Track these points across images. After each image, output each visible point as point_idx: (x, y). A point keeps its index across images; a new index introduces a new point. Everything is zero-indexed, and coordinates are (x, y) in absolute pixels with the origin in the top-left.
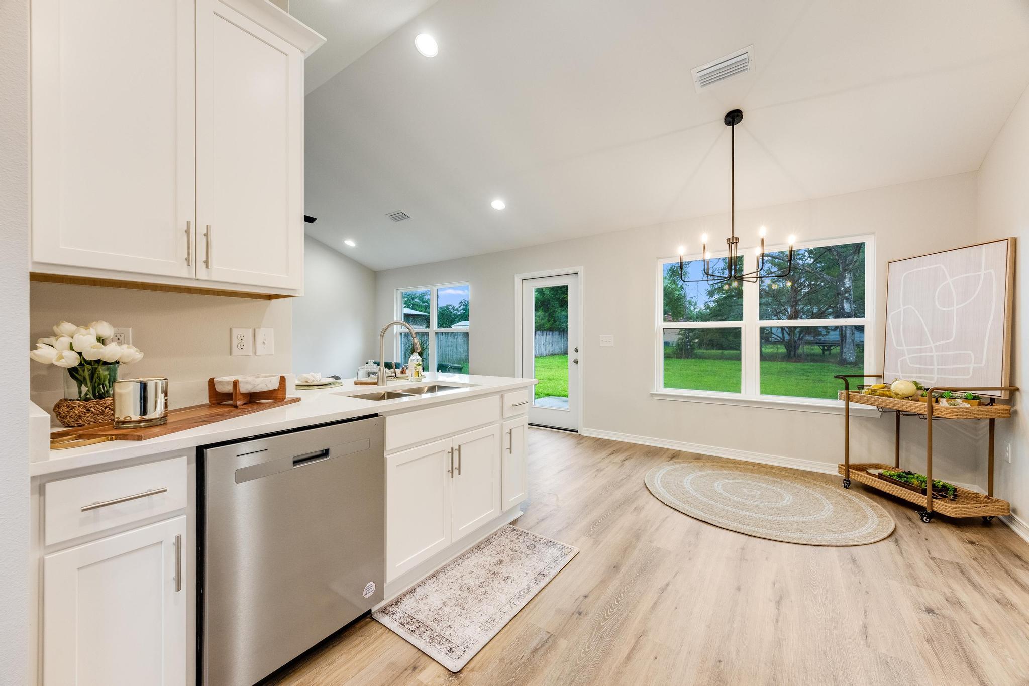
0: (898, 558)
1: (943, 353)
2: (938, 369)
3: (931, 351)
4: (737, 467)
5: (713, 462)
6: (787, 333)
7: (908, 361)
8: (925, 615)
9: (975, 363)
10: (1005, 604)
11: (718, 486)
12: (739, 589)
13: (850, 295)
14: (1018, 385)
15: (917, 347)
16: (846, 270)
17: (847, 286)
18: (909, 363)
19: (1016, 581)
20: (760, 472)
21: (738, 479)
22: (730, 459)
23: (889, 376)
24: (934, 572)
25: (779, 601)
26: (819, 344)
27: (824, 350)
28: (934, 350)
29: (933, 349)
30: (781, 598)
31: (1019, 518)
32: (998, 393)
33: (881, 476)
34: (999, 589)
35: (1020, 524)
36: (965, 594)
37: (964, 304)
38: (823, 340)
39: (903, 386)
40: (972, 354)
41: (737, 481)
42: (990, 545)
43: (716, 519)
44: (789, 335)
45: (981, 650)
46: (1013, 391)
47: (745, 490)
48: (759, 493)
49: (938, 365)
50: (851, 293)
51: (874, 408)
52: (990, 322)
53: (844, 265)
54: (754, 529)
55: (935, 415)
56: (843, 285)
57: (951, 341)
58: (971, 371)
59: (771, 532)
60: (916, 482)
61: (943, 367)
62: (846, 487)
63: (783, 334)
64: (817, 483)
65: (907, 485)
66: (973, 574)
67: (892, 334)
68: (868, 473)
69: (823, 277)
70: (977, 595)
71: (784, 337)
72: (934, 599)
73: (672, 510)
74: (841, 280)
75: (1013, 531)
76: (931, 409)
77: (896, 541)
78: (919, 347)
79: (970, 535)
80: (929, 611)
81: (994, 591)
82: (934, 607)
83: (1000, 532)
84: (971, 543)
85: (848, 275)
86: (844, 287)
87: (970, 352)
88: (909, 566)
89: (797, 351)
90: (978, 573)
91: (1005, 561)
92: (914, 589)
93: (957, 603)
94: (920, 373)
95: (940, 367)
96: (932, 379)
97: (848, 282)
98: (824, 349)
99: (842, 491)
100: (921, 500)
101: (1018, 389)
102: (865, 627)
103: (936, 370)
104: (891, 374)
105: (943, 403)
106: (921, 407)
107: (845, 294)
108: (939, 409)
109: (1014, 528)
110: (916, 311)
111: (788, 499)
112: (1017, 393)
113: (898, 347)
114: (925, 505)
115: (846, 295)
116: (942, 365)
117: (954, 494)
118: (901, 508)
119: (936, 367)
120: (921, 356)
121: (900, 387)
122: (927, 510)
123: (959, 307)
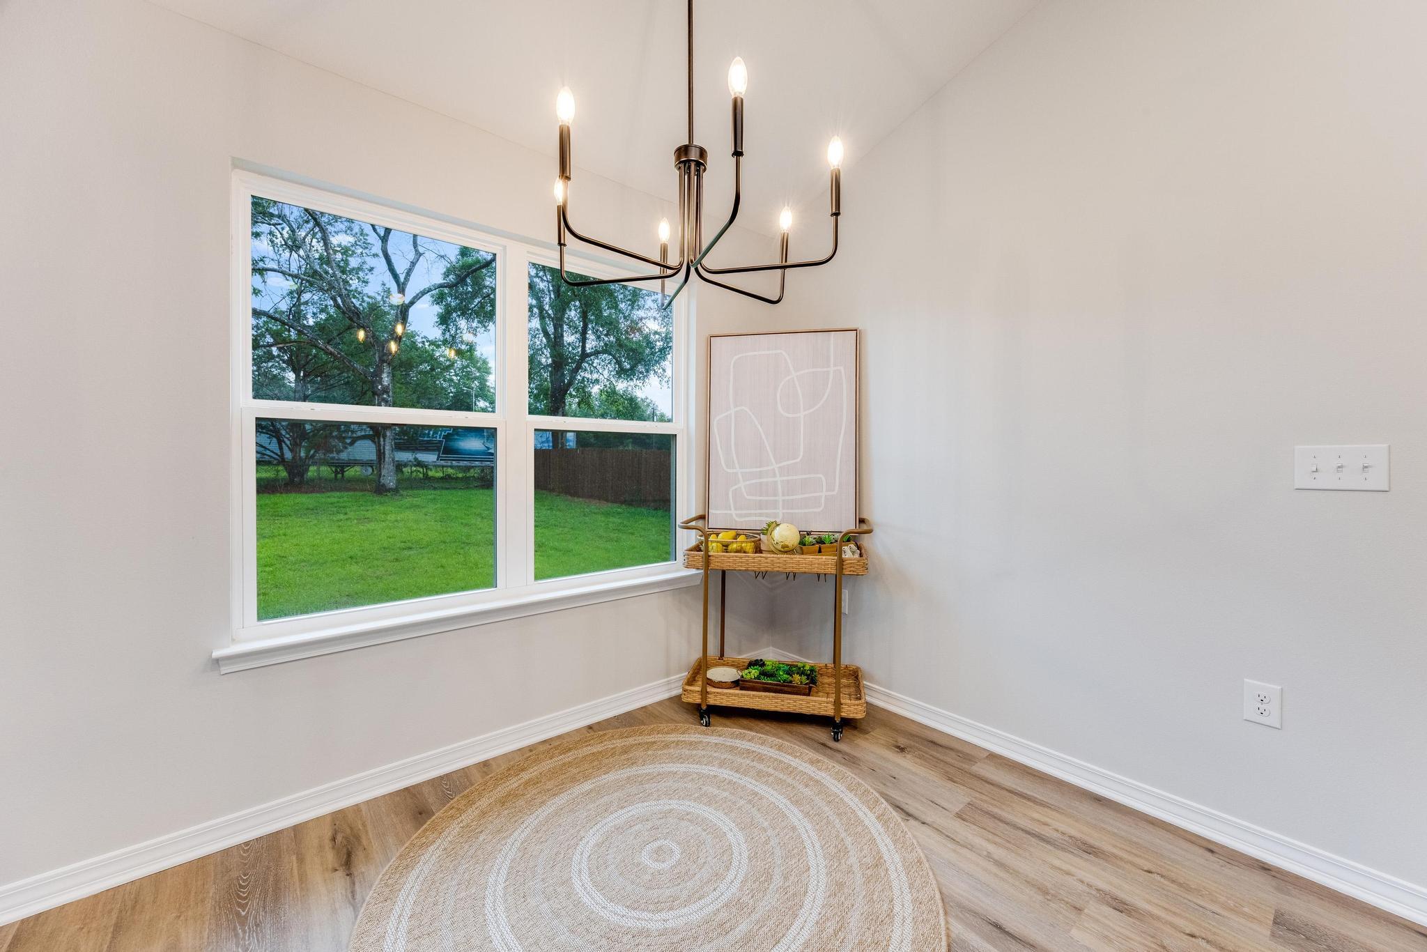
1: (790, 478)
2: (784, 501)
3: (775, 476)
6: (288, 446)
7: (743, 490)
9: (827, 491)
11: (589, 891)
13: (389, 396)
15: (755, 470)
16: (384, 361)
17: (386, 384)
18: (745, 494)
21: (585, 827)
23: (719, 518)
26: (330, 464)
28: (778, 475)
29: (777, 472)
31: (874, 684)
33: (743, 684)
35: (870, 689)
37: (811, 411)
38: (336, 458)
40: (823, 479)
44: (291, 450)
49: (783, 495)
50: (391, 394)
52: (842, 435)
53: (381, 354)
56: (380, 382)
57: (798, 460)
58: (823, 500)
61: (791, 498)
62: (706, 724)
63: (281, 448)
65: (787, 687)
67: (719, 448)
69: (352, 366)
71: (282, 454)
74: (378, 374)
76: (841, 565)
78: (758, 469)
85: (386, 369)
86: (382, 385)
87: (821, 476)
89: (305, 476)
94: (761, 509)
95: (787, 498)
96: (776, 515)
97: (386, 379)
103: (781, 503)
104: (718, 512)
105: (848, 553)
107: (383, 394)
108: (851, 563)
110: (753, 417)
113: (729, 471)
114: (831, 713)
115: (385, 396)
116: (788, 495)
118: (786, 726)
119: (780, 498)
120: (761, 483)
121: (785, 534)
122: (838, 720)
123: (807, 412)
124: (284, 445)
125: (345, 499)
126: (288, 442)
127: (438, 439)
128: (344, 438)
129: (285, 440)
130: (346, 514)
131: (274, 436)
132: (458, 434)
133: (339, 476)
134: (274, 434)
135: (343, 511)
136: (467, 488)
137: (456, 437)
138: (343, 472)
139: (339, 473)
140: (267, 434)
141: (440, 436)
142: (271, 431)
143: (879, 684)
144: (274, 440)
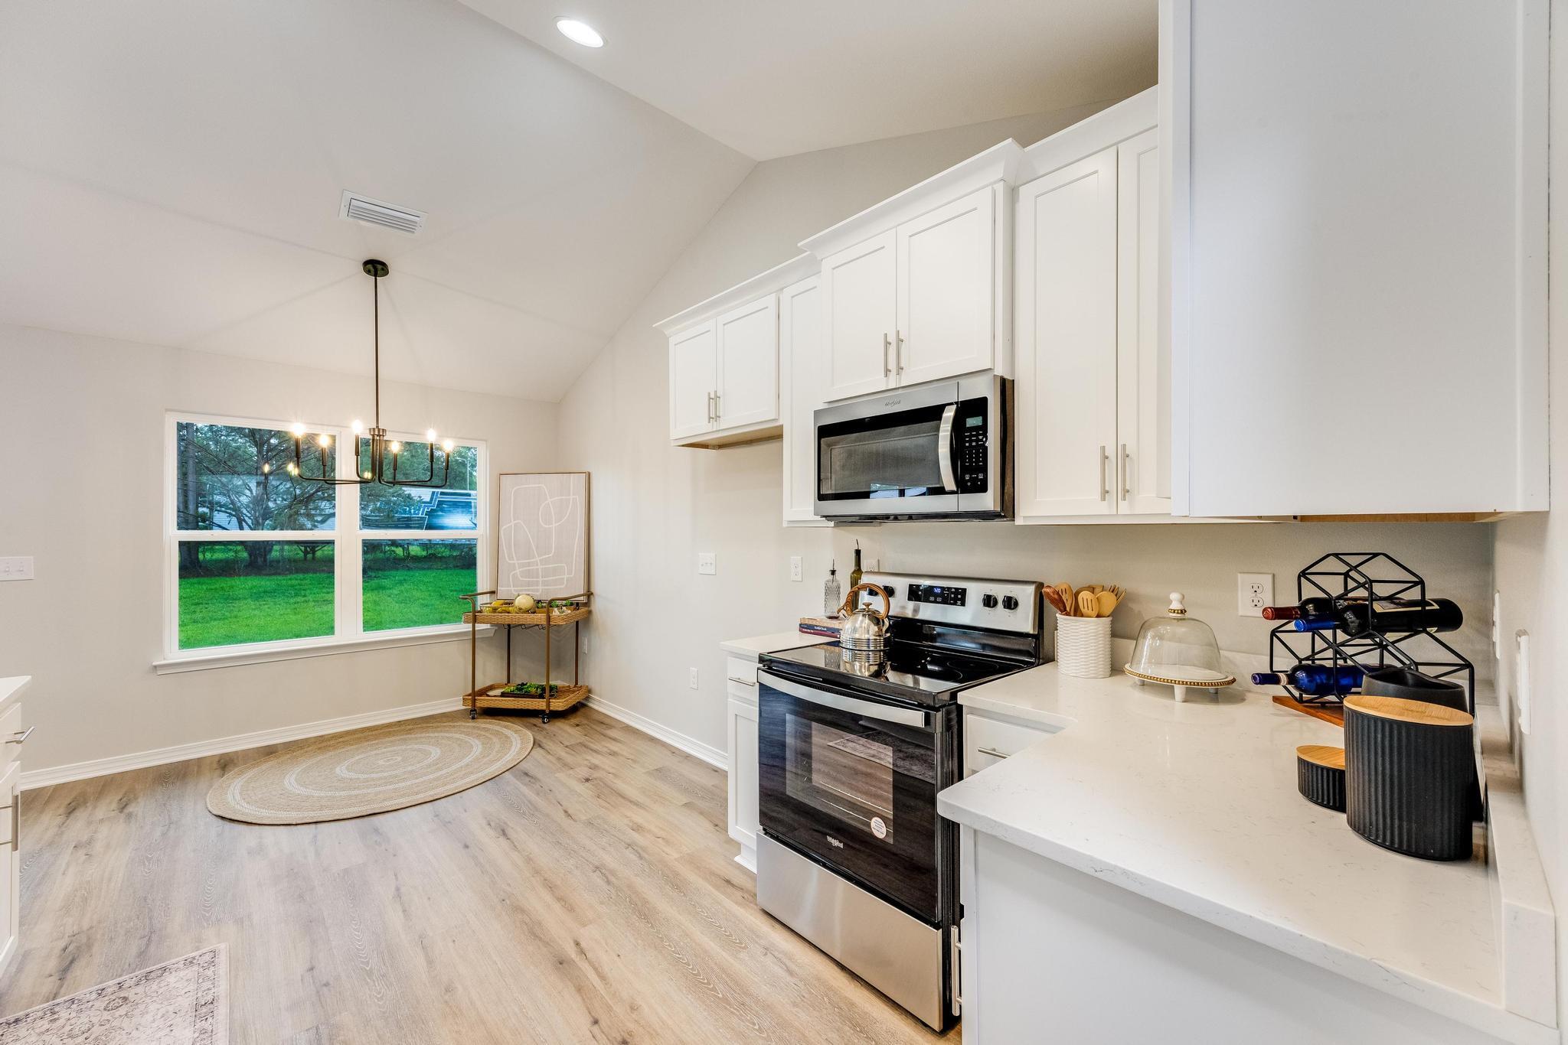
0: (549, 757)
1: (546, 566)
2: (543, 581)
3: (537, 565)
4: (343, 742)
5: (302, 748)
7: (518, 575)
8: (587, 784)
9: (567, 574)
10: (613, 754)
11: (341, 771)
12: (466, 847)
14: (592, 590)
15: (525, 561)
19: (610, 738)
20: (376, 737)
21: (358, 755)
22: (322, 736)
23: (504, 592)
24: (572, 755)
25: (504, 833)
27: (306, 553)
29: (539, 562)
30: (503, 831)
31: (593, 695)
32: (582, 598)
33: (503, 695)
34: (587, 760)
35: (593, 700)
36: (596, 760)
37: (560, 523)
39: (524, 601)
40: (566, 567)
41: (360, 757)
42: (586, 722)
43: (381, 805)
45: (620, 785)
46: (589, 594)
47: (381, 762)
48: (399, 759)
49: (544, 578)
51: (488, 626)
54: (432, 793)
55: (552, 623)
57: (552, 554)
58: (565, 581)
59: (446, 788)
60: (533, 690)
62: (473, 718)
64: (445, 724)
65: (528, 695)
66: (592, 746)
67: (505, 549)
68: (488, 696)
70: (600, 757)
72: (584, 772)
73: (313, 826)
75: (591, 708)
76: (549, 618)
77: (540, 746)
78: (528, 561)
79: (574, 720)
80: (587, 780)
81: (585, 762)
82: (587, 776)
83: (583, 710)
84: (578, 725)
87: (565, 565)
88: (559, 759)
89: (268, 557)
90: (592, 743)
91: (598, 729)
92: (571, 772)
93: (594, 767)
94: (531, 587)
96: (537, 590)
98: (306, 551)
99: (471, 724)
100: (539, 704)
101: (592, 594)
102: (566, 812)
103: (540, 582)
104: (505, 589)
105: (556, 612)
106: (540, 618)
108: (554, 618)
109: (590, 705)
110: (524, 526)
111: (435, 752)
112: (592, 596)
114: (544, 708)
116: (547, 578)
117: (554, 692)
118: (523, 719)
119: (540, 579)
120: (529, 570)
121: (523, 601)
122: (547, 711)
123: (557, 524)
124: (244, 524)
125: (308, 582)
126: (250, 522)
127: (420, 515)
128: (314, 515)
129: (246, 518)
130: (305, 596)
131: (234, 516)
132: (442, 510)
133: (310, 556)
134: (234, 513)
135: (303, 593)
136: (446, 568)
137: (440, 513)
138: (314, 552)
139: (309, 553)
140: (227, 513)
141: (423, 512)
142: (230, 509)
143: (598, 696)
144: (234, 519)
